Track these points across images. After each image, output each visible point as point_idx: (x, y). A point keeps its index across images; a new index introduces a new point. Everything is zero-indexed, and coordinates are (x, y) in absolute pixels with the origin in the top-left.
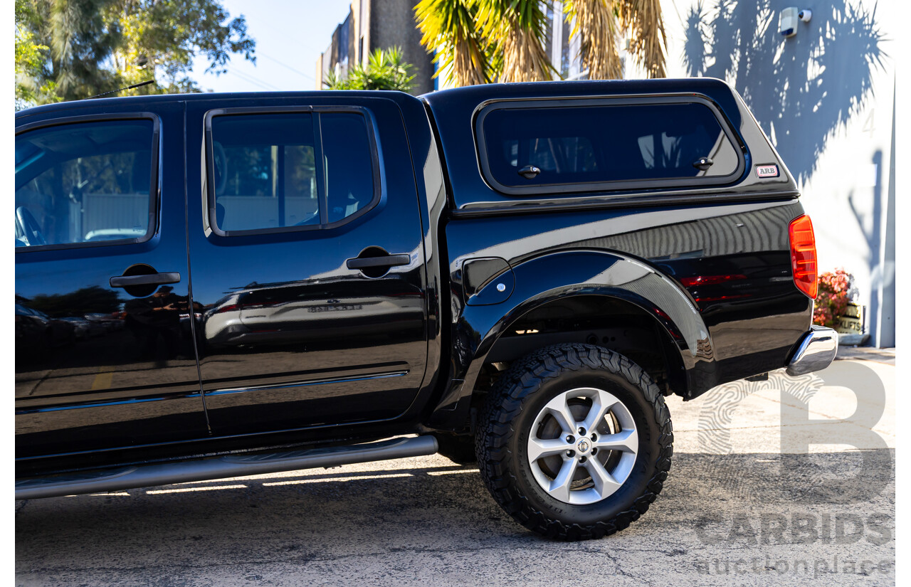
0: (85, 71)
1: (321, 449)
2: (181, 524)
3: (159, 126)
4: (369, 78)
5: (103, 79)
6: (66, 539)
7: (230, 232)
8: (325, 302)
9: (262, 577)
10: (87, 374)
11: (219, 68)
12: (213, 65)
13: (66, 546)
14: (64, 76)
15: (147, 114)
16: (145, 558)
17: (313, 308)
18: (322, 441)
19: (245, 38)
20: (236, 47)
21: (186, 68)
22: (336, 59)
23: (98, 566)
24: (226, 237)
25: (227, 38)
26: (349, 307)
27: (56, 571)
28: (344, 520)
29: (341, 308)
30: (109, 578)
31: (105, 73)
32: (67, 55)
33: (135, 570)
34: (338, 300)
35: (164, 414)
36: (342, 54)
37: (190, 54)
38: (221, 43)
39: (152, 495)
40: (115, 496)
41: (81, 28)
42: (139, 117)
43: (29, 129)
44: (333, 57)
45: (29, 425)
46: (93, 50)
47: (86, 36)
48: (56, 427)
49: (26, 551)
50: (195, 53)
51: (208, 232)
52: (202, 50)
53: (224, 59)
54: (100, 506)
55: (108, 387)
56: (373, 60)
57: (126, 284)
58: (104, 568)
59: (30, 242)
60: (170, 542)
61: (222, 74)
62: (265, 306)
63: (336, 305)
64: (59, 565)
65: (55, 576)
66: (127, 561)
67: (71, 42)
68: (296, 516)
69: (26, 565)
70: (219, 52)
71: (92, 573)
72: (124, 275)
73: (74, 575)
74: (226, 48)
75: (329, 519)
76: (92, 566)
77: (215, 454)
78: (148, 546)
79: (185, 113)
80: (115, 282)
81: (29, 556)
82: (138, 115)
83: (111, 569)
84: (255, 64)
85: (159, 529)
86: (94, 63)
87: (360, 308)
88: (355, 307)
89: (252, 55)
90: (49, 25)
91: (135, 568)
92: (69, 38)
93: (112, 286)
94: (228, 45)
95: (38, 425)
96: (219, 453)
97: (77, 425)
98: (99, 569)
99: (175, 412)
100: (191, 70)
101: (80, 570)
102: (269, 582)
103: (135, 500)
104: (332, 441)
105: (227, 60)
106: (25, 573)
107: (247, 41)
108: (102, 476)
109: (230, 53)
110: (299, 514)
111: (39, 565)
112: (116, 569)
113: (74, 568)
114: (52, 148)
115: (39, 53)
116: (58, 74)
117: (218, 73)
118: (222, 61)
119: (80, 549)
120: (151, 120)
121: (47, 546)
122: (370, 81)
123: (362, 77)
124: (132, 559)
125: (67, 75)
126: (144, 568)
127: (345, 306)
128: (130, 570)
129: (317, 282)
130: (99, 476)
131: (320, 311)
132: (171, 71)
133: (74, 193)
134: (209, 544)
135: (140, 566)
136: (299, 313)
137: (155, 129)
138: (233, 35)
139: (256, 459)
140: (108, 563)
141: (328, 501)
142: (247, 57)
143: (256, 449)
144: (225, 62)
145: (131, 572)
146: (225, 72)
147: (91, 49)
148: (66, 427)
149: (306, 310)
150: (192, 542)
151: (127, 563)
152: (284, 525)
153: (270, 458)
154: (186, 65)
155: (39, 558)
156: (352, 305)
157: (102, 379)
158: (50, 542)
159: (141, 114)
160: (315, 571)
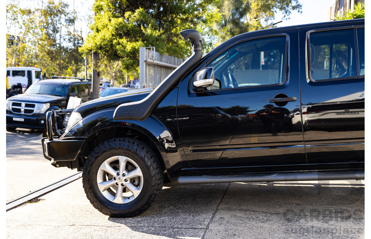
0: (236, 23)
1: (354, 172)
2: (290, 198)
3: (288, 38)
4: (355, 15)
5: (242, 25)
6: (247, 199)
7: (317, 80)
8: (343, 111)
9: (328, 223)
10: (248, 137)
11: (287, 17)
12: (285, 16)
13: (247, 202)
14: (229, 25)
15: (283, 34)
16: (279, 210)
17: (338, 113)
18: (354, 169)
19: (298, 4)
20: (294, 8)
21: (272, 18)
22: (337, 9)
23: (261, 211)
24: (316, 82)
25: (290, 4)
26: (353, 113)
27: (246, 210)
28: (361, 204)
29: (350, 113)
30: (266, 215)
31: (243, 23)
32: (229, 17)
33: (276, 214)
34: (349, 110)
35: (283, 154)
36: (340, 6)
37: (275, 12)
38: (288, 6)
39: (276, 186)
40: (262, 185)
41: (235, 5)
42: (280, 35)
43: (239, 43)
44: (336, 8)
45: (233, 155)
46: (239, 14)
47: (237, 9)
48: (243, 156)
49: (233, 202)
50: (277, 12)
51: (308, 81)
52: (280, 10)
53: (289, 13)
54: (257, 188)
55: (257, 142)
56: (356, 7)
57: (275, 101)
58: (264, 212)
59: (234, 86)
60: (287, 205)
61: (288, 19)
62: (317, 112)
63: (348, 112)
64: (247, 209)
65: (246, 212)
66: (271, 210)
67: (231, 12)
68: (338, 200)
69: (234, 207)
70: (287, 11)
71: (259, 213)
72: (275, 98)
73: (253, 213)
74: (290, 8)
75: (353, 202)
76: (259, 210)
77: (308, 171)
78: (279, 205)
79: (299, 33)
80: (271, 100)
81: (235, 204)
82: (280, 34)
83: (266, 212)
84: (302, 15)
85: (282, 199)
86: (239, 19)
87: (358, 114)
88: (356, 113)
89: (301, 10)
90: (223, 6)
91: (275, 213)
92: (231, 10)
93: (270, 102)
94: (291, 7)
95: (235, 155)
96: (310, 171)
97: (250, 156)
98: (262, 212)
99: (288, 153)
100: (274, 19)
101: (255, 211)
102: (332, 225)
103: (270, 187)
104: (359, 169)
105: (290, 14)
106: (235, 210)
107: (299, 5)
108: (265, 176)
109: (292, 11)
110: (340, 199)
111: (239, 208)
112: (268, 213)
113: (252, 210)
114: (242, 50)
115: (221, 16)
116: (226, 25)
117: (287, 19)
118: (288, 14)
119: (253, 204)
120: (285, 36)
121: (241, 201)
122: (355, 17)
123: (351, 15)
124: (274, 210)
125: (230, 24)
126: (279, 213)
127: (352, 112)
128: (274, 213)
129: (339, 103)
130: (263, 176)
131: (341, 114)
132: (266, 20)
133: (230, 70)
134: (303, 207)
135: (277, 213)
136: (331, 115)
137: (287, 40)
138: (293, 3)
139: (326, 174)
140: (264, 210)
141: (351, 195)
142: (299, 11)
143: (326, 170)
144: (289, 15)
145: (274, 214)
146: (289, 19)
147: (238, 14)
148: (246, 156)
149: (335, 114)
150: (296, 206)
151: (272, 211)
152: (334, 203)
153: (332, 174)
154: (272, 17)
155: (239, 205)
156: (355, 112)
157: (254, 139)
158: (241, 200)
159: (281, 34)
160: (351, 223)
